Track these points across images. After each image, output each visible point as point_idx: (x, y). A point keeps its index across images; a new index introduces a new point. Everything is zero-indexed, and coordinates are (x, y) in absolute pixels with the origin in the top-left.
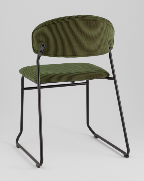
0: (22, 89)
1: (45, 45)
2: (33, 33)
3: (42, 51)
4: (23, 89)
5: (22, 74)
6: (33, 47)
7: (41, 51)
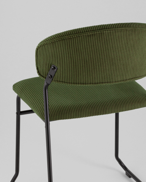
0: (17, 113)
1: (56, 68)
2: (37, 49)
3: (53, 76)
4: (19, 113)
5: (17, 94)
6: (37, 69)
7: (51, 76)
